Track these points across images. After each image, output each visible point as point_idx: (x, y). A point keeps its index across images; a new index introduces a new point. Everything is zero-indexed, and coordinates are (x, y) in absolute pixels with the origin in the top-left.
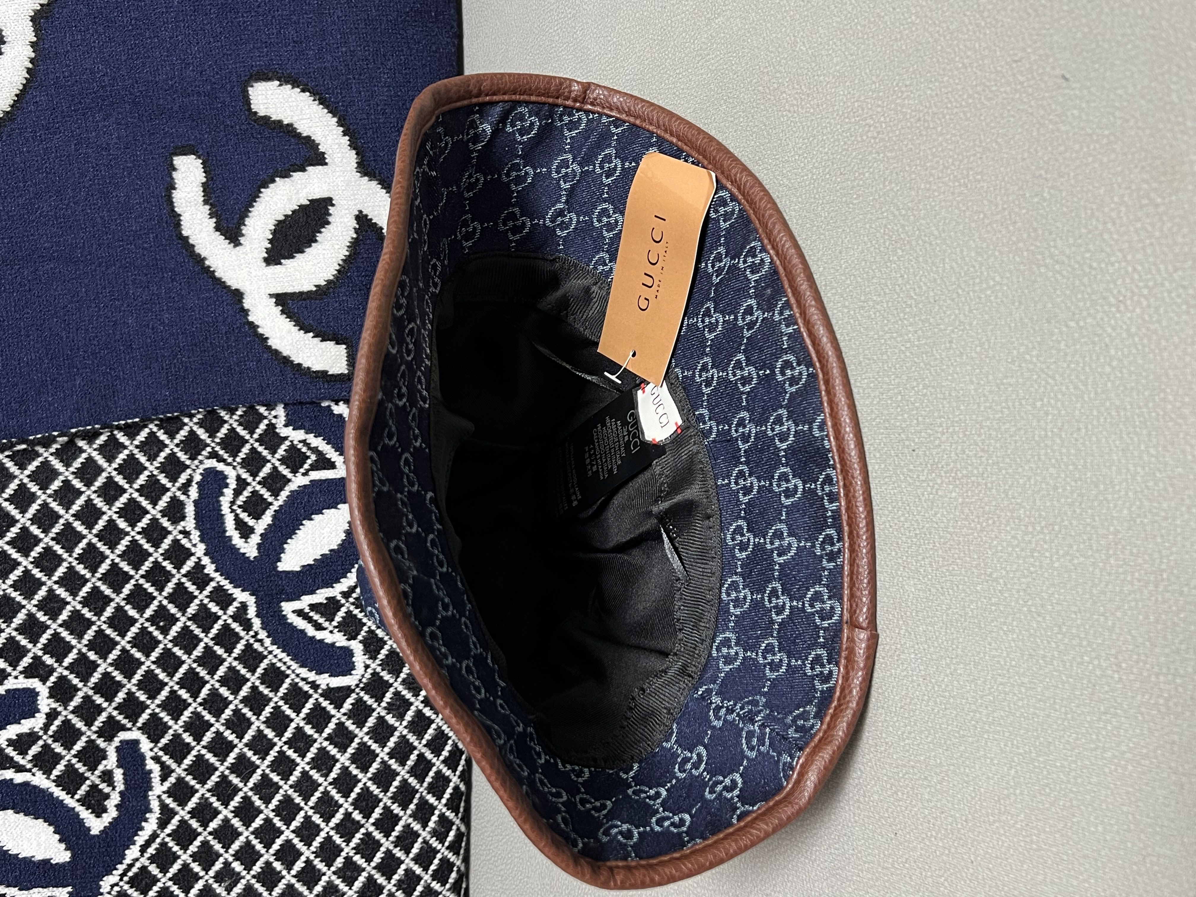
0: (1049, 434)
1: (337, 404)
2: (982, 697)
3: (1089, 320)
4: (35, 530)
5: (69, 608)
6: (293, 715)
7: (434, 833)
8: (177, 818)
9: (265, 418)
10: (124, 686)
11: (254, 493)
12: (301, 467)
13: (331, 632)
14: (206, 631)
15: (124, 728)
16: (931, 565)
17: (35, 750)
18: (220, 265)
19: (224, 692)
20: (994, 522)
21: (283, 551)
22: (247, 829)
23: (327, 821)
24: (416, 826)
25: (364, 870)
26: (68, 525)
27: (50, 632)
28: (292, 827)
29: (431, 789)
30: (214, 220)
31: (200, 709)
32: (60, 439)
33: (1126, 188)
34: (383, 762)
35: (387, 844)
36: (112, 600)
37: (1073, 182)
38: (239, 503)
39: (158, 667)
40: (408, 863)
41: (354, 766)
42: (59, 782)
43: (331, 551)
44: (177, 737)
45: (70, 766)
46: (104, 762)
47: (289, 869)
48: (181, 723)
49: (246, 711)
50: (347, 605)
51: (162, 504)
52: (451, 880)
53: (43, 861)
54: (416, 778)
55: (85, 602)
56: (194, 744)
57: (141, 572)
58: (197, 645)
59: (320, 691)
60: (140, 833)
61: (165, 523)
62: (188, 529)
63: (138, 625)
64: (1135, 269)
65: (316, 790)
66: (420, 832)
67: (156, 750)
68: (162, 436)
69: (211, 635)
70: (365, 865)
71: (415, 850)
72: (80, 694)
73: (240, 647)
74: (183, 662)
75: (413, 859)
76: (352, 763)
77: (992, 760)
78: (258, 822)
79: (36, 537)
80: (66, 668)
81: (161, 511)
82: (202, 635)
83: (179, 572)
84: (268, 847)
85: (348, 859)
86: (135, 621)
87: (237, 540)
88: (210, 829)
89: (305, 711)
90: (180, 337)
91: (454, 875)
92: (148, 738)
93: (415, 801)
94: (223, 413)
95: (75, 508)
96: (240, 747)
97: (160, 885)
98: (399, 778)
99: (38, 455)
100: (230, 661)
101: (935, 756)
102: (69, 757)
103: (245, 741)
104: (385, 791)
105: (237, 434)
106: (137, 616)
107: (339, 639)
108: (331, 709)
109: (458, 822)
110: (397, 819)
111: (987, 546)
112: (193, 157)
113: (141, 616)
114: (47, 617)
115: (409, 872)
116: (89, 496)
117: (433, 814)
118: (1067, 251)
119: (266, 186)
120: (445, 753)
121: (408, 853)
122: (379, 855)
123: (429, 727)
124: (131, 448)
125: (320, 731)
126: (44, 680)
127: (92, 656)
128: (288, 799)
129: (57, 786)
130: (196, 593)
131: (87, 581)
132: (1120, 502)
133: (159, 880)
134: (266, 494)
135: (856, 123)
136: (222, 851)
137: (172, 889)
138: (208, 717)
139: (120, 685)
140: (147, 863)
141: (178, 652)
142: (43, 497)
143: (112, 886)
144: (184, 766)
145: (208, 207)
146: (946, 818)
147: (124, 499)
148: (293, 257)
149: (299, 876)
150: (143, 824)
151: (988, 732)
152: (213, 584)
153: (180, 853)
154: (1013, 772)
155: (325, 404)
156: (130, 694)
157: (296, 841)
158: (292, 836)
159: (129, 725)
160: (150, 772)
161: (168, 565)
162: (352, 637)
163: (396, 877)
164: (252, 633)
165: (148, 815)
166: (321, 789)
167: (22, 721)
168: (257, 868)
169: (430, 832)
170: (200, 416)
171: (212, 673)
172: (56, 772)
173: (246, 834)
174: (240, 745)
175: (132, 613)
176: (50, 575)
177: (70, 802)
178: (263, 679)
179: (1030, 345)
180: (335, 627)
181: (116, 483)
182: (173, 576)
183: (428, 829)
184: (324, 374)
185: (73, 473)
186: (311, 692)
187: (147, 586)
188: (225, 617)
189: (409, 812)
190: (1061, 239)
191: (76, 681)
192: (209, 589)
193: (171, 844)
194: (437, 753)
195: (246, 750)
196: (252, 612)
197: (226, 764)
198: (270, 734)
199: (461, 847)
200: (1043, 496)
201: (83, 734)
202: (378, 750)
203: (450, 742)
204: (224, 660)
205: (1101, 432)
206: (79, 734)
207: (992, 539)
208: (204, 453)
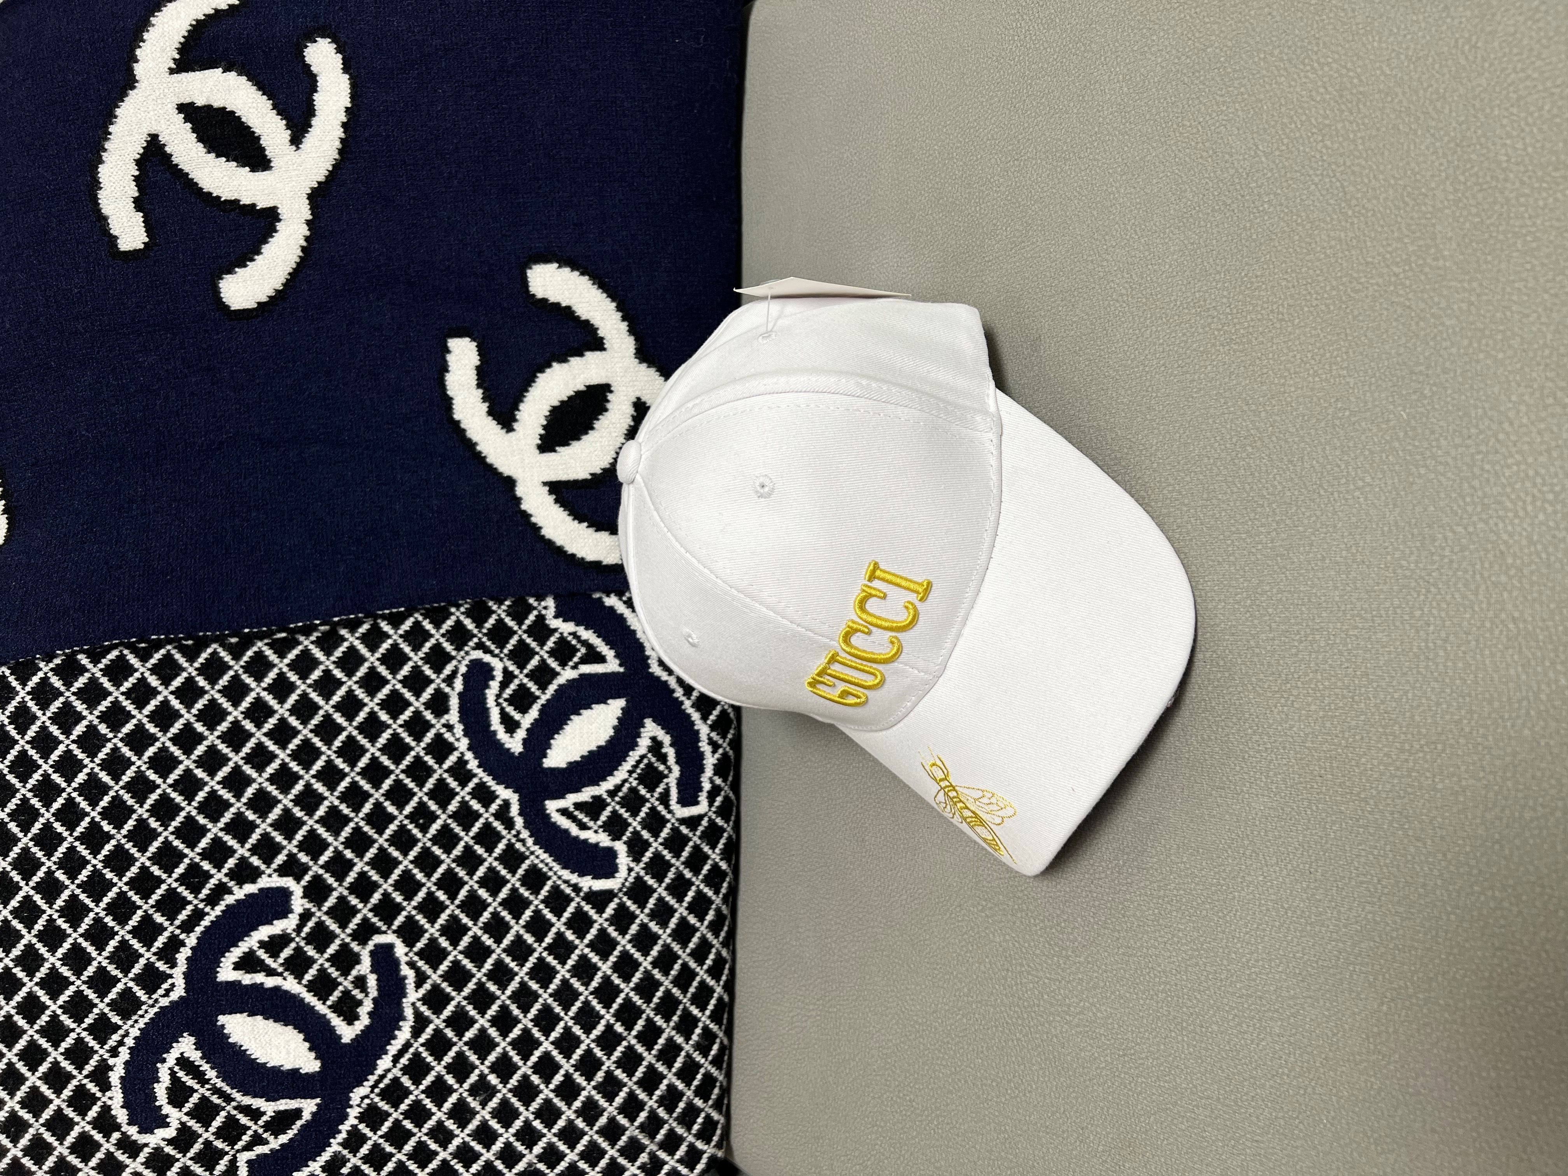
0: (1431, 645)
1: (608, 596)
2: (1345, 926)
3: (1481, 525)
4: (294, 722)
5: (326, 803)
6: (554, 919)
7: (698, 1047)
8: (432, 1026)
9: (535, 608)
10: (380, 886)
11: (522, 686)
12: (571, 660)
13: (596, 832)
14: (467, 829)
15: (378, 931)
16: (1284, 780)
17: (287, 952)
18: (492, 451)
19: (483, 893)
20: (1362, 738)
21: (549, 746)
22: (504, 1040)
23: (588, 1032)
24: (679, 1040)
25: (625, 1085)
26: (327, 717)
27: (306, 828)
28: (551, 1039)
29: (694, 1000)
30: (487, 404)
31: (457, 912)
32: (322, 628)
33: (1526, 387)
34: (646, 972)
35: (649, 1058)
36: (371, 796)
37: (1461, 380)
38: (505, 696)
39: (416, 867)
40: (671, 1078)
41: (616, 975)
42: (311, 987)
43: (599, 747)
44: (433, 941)
45: (322, 971)
46: (358, 967)
47: (547, 1081)
48: (437, 926)
49: (505, 915)
50: (613, 804)
51: (426, 695)
52: (714, 1097)
53: (292, 1070)
54: (680, 988)
55: (343, 798)
56: (450, 948)
57: (402, 767)
58: (456, 844)
59: (582, 894)
60: (393, 1042)
61: (428, 715)
62: (451, 723)
63: (397, 822)
64: (1537, 473)
65: (577, 999)
66: (684, 1045)
67: (411, 954)
68: (427, 625)
69: (471, 834)
70: (626, 1080)
71: (678, 1065)
72: (335, 894)
73: (501, 846)
74: (442, 862)
75: (675, 1074)
76: (614, 972)
77: (1359, 994)
78: (516, 1032)
79: (294, 728)
80: (322, 867)
81: (424, 704)
82: (462, 834)
83: (440, 767)
84: (525, 1059)
85: (609, 1073)
86: (395, 818)
87: (502, 735)
88: (465, 1039)
89: (567, 915)
90: (450, 525)
91: (716, 1091)
92: (403, 942)
93: (679, 1013)
94: (491, 603)
95: (336, 698)
96: (498, 952)
97: (412, 1097)
98: (662, 989)
99: (299, 643)
100: (490, 861)
101: (1288, 987)
102: (321, 960)
103: (503, 946)
104: (648, 1001)
105: (505, 625)
106: (396, 813)
107: (603, 840)
108: (592, 913)
109: (721, 1034)
110: (660, 1031)
111: (1353, 763)
112: (468, 339)
113: (401, 813)
114: (303, 813)
115: (671, 1087)
116: (350, 687)
117: (697, 1027)
118: (1453, 453)
119: (542, 371)
120: (709, 962)
121: (670, 1067)
122: (641, 1069)
123: (693, 936)
124: (395, 637)
125: (581, 937)
126: (298, 879)
127: (349, 854)
128: (547, 1010)
129: (309, 991)
130: (458, 789)
131: (346, 775)
132: (1520, 721)
133: (411, 1093)
134: (533, 688)
135: (1196, 314)
136: (477, 1062)
137: (424, 1102)
138: (465, 920)
139: (375, 886)
140: (399, 1074)
141: (437, 850)
142: (303, 687)
143: (363, 1098)
144: (439, 972)
145: (481, 391)
146: (1301, 1055)
147: (386, 690)
148: (568, 445)
149: (558, 1091)
150: (397, 1032)
151: (1354, 964)
152: (476, 780)
153: (434, 1064)
154: (1385, 1008)
155: (596, 595)
156: (386, 895)
157: (555, 1053)
158: (551, 1048)
159: (384, 928)
160: (405, 978)
161: (429, 760)
162: (616, 837)
163: (658, 1093)
164: (514, 832)
165: (401, 1023)
166: (582, 998)
167: (275, 922)
168: (513, 1082)
169: (693, 1046)
170: (467, 606)
171: (471, 873)
172: (308, 977)
173: (503, 1045)
174: (498, 951)
175: (391, 809)
176: (307, 767)
177: (321, 1008)
178: (524, 881)
179: (1407, 551)
180: (600, 827)
181: (379, 674)
182: (435, 771)
183: (691, 1042)
184: (597, 564)
185: (334, 662)
186: (573, 895)
187: (407, 781)
188: (487, 815)
189: (672, 1024)
190: (1446, 439)
191: (331, 880)
192: (471, 785)
193: (425, 1054)
194: (701, 962)
195: (504, 956)
196: (515, 810)
197: (484, 970)
198: (529, 939)
199: (723, 1061)
200: (1424, 711)
201: (336, 936)
202: (641, 959)
203: (714, 950)
204: (485, 860)
205: (1495, 645)
206: (332, 936)
207: (1361, 757)
208: (471, 644)
